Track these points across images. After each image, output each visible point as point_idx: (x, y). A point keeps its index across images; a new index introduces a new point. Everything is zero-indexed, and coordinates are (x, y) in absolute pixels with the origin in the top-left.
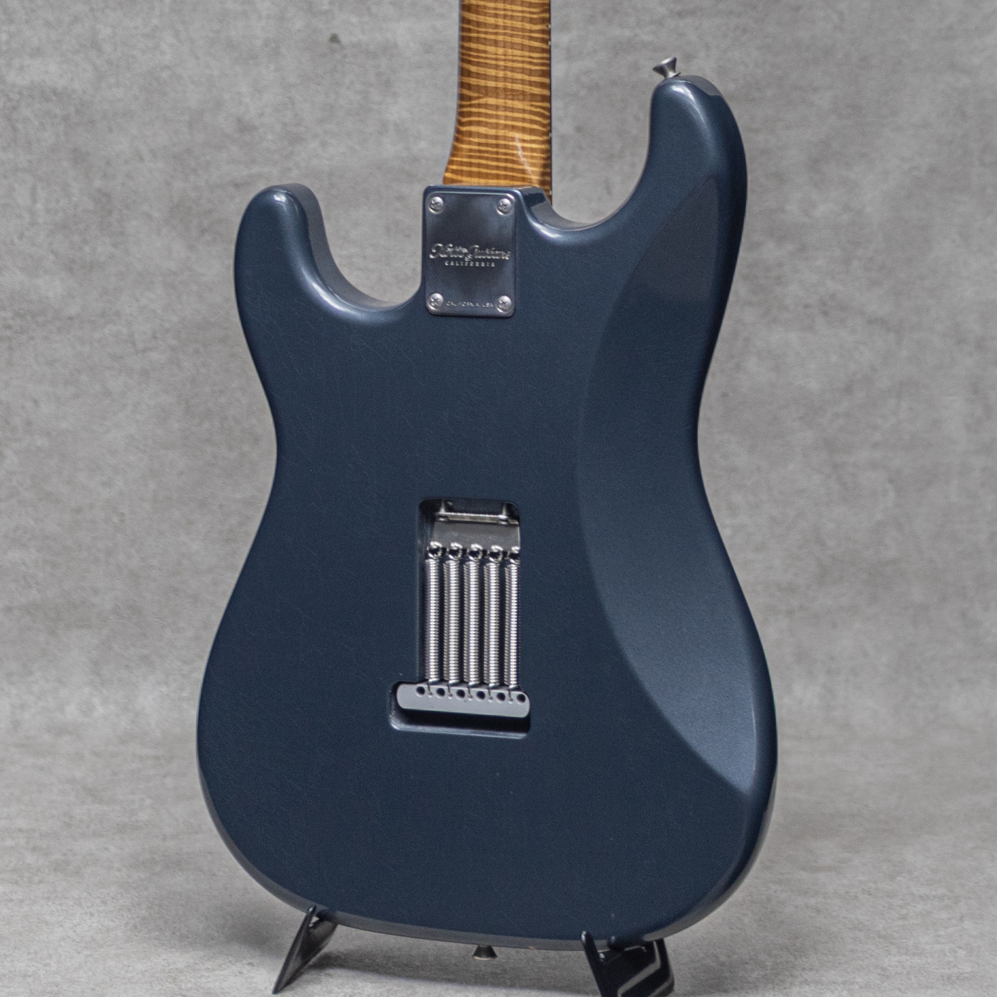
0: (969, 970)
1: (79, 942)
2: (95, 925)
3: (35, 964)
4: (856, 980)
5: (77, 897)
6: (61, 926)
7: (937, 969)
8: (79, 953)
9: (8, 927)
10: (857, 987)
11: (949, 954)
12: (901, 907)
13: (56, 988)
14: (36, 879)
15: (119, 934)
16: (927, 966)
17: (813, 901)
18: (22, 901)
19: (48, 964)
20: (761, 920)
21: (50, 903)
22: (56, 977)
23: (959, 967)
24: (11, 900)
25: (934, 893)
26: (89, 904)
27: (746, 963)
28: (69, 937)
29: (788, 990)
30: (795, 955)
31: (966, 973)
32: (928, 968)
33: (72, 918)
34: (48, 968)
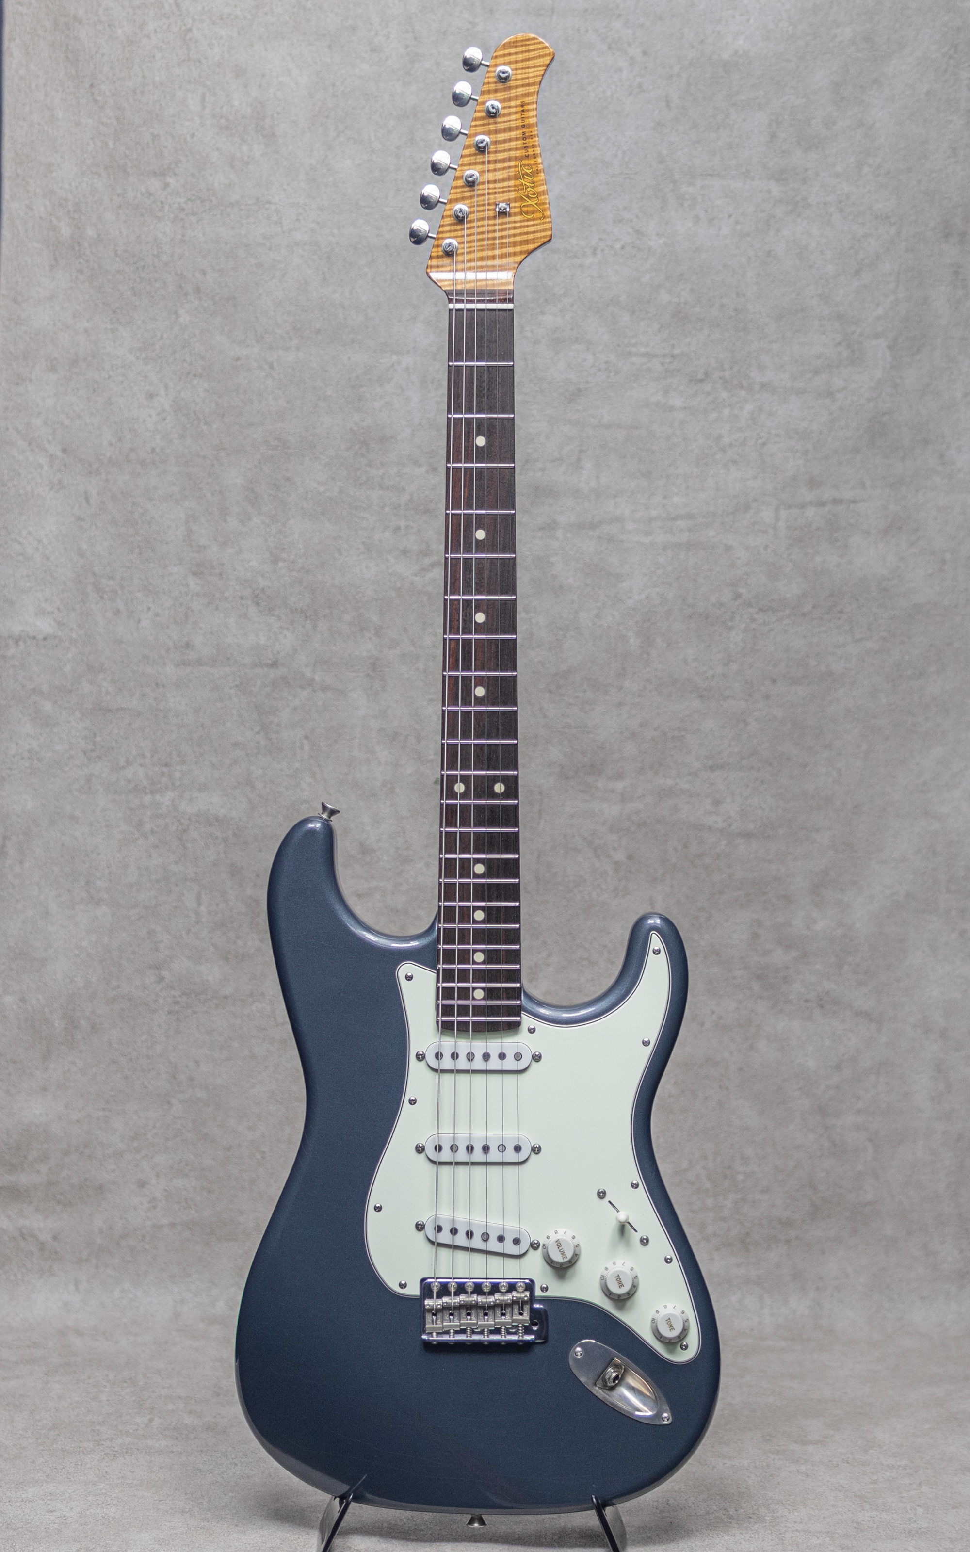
0: (926, 1525)
1: (225, 1486)
2: (238, 1473)
3: (191, 1503)
4: (836, 1531)
5: (224, 1450)
6: (211, 1473)
7: (900, 1524)
8: (225, 1495)
9: (169, 1473)
10: (837, 1535)
11: (910, 1511)
12: (872, 1473)
13: (207, 1523)
14: (192, 1436)
15: (257, 1481)
16: (893, 1521)
17: (803, 1468)
18: (181, 1453)
19: (201, 1502)
20: (762, 1482)
21: (203, 1455)
22: (207, 1514)
23: (918, 1522)
24: (173, 1452)
25: (898, 1463)
26: (233, 1456)
27: (750, 1518)
28: (217, 1482)
29: (783, 1535)
30: (789, 1510)
31: (923, 1528)
32: (894, 1523)
33: (220, 1467)
34: (201, 1506)
